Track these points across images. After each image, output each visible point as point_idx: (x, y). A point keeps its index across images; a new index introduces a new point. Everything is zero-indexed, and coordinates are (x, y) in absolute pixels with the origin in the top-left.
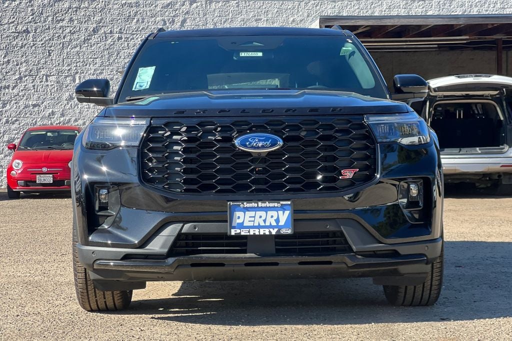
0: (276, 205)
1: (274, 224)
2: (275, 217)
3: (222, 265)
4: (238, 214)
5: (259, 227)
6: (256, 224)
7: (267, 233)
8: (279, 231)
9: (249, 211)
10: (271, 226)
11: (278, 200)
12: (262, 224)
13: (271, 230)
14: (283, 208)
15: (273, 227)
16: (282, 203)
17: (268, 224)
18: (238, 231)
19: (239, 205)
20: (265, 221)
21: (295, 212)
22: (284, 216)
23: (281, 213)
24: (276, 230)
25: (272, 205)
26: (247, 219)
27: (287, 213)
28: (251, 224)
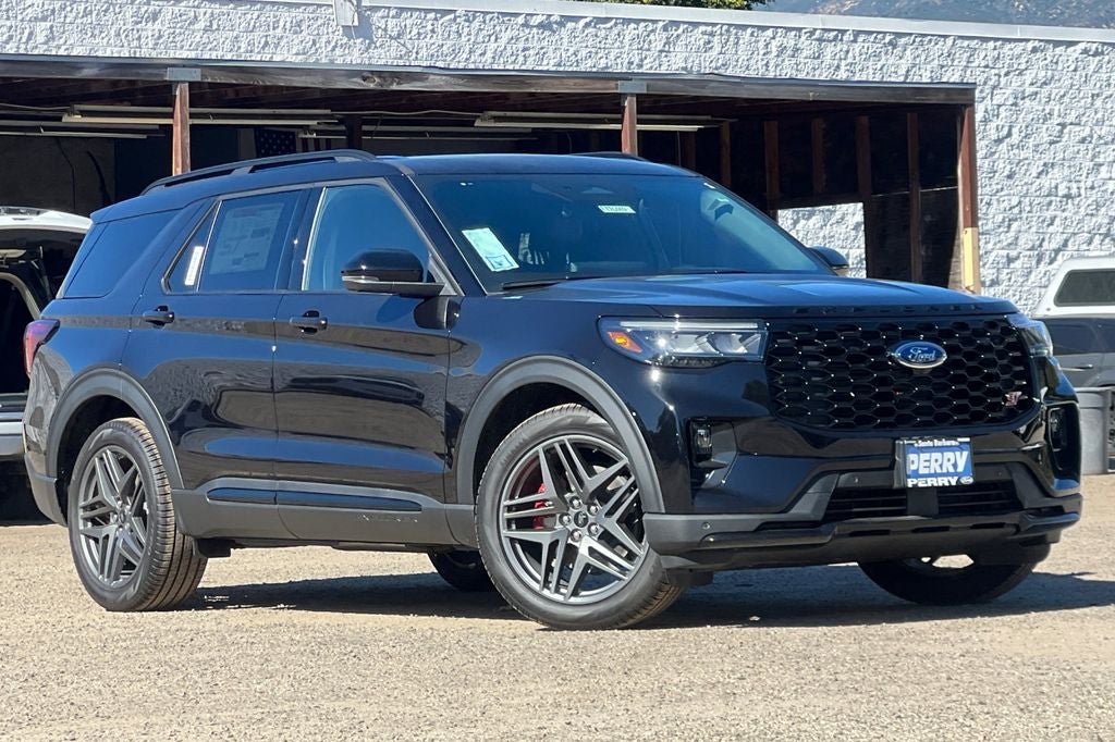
0: (953, 443)
1: (952, 470)
2: (952, 461)
3: (886, 532)
4: (912, 457)
5: (936, 475)
6: (932, 472)
7: (947, 484)
8: (958, 481)
9: (923, 452)
10: (948, 474)
11: (953, 437)
12: (939, 471)
13: (950, 478)
14: (960, 447)
15: (952, 475)
16: (960, 440)
17: (945, 471)
18: (915, 481)
19: (912, 444)
20: (941, 466)
21: (975, 454)
22: (962, 459)
23: (958, 453)
24: (956, 478)
25: (949, 443)
26: (923, 464)
27: (965, 454)
28: (926, 471)
